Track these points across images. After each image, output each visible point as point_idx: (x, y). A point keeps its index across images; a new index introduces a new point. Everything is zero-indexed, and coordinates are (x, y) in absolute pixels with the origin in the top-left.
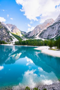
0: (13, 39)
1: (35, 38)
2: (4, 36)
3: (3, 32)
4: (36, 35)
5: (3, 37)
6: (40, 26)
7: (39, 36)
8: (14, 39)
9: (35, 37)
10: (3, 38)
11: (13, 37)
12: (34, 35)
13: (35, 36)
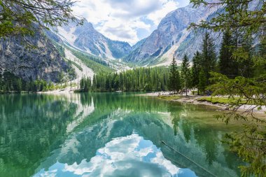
0: (77, 70)
1: (161, 62)
2: (43, 63)
3: (41, 49)
4: (163, 50)
5: (40, 67)
6: (177, 16)
7: (176, 52)
8: (81, 69)
9: (161, 59)
10: (42, 71)
11: (79, 62)
12: (159, 52)
13: (161, 53)
